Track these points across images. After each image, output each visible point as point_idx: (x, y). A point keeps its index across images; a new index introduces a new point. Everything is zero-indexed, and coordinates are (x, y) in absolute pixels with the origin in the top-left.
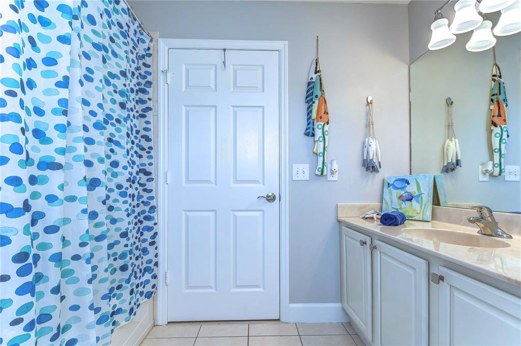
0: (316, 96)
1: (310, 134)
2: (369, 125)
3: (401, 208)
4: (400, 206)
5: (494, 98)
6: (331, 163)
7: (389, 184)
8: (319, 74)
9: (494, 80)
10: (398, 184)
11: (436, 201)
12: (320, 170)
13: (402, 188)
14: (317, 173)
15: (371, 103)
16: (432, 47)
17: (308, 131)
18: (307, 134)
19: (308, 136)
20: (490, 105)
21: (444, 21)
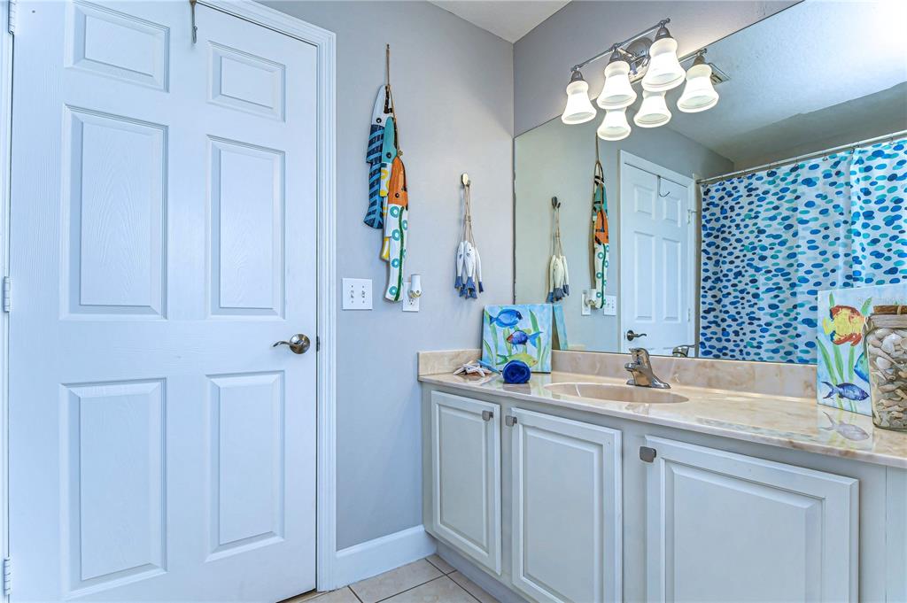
0: (389, 155)
1: (376, 224)
2: (465, 221)
3: (510, 356)
4: (510, 351)
5: (597, 206)
6: (411, 280)
7: (491, 318)
8: (391, 115)
9: (597, 183)
10: (504, 319)
11: (556, 344)
12: (394, 291)
13: (512, 325)
14: (389, 296)
15: (468, 186)
16: (567, 118)
17: (372, 216)
18: (370, 223)
19: (372, 226)
20: (593, 215)
21: (583, 85)
